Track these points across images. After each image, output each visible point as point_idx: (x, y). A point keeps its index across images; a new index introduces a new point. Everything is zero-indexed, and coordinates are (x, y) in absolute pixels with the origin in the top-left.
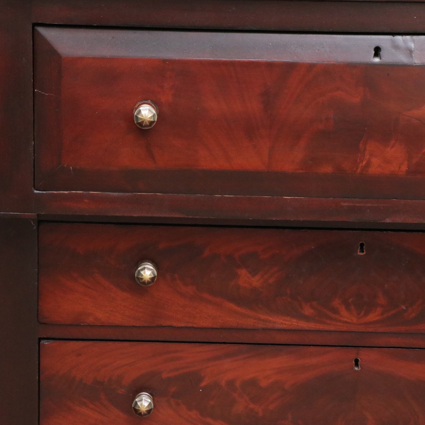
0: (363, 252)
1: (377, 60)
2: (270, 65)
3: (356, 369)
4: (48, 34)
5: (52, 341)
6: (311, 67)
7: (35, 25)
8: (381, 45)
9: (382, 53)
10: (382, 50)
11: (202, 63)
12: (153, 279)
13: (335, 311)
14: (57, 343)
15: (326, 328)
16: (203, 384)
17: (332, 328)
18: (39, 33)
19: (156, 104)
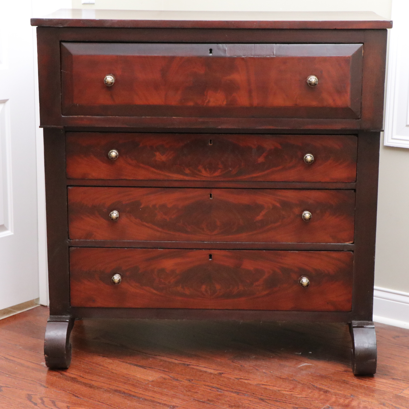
0: (211, 144)
1: (211, 55)
2: (164, 58)
3: (211, 198)
4: (66, 45)
5: (73, 187)
6: (182, 58)
7: (61, 41)
8: (212, 48)
9: (212, 52)
10: (213, 50)
11: (133, 57)
12: (116, 156)
13: (200, 171)
14: (75, 188)
15: (196, 179)
16: (142, 207)
17: (199, 180)
18: (63, 45)
19: (114, 75)
